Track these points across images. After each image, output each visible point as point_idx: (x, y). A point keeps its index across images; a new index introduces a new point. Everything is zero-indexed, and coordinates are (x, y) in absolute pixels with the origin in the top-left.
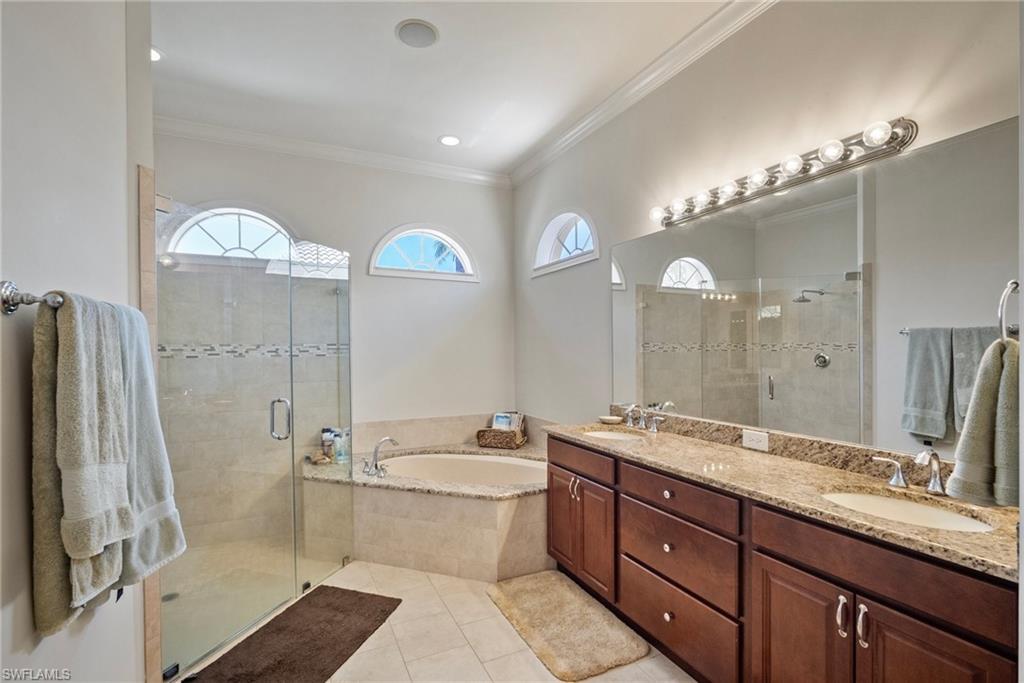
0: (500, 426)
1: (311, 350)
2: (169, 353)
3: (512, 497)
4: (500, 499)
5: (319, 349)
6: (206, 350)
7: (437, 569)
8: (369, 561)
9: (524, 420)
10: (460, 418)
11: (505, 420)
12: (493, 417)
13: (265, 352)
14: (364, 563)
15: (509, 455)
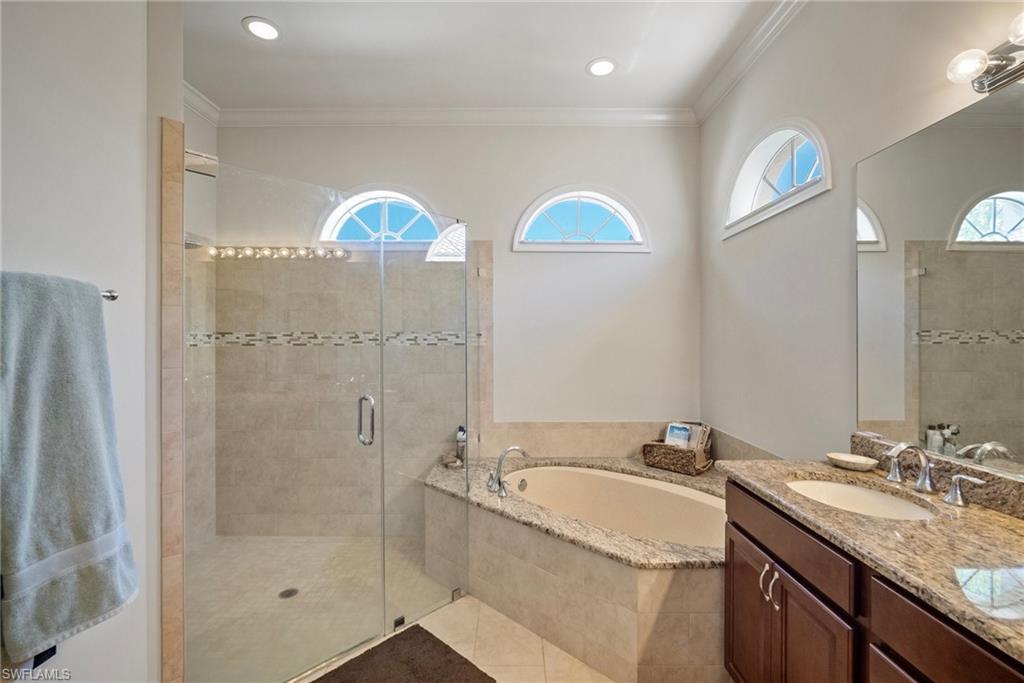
0: (675, 441)
1: (450, 339)
2: (320, 340)
3: (663, 567)
4: (642, 567)
5: (457, 337)
6: (351, 338)
7: (555, 639)
8: (483, 601)
9: (712, 435)
10: (623, 425)
11: (683, 432)
12: (666, 428)
13: (404, 340)
14: (477, 601)
15: (683, 484)
